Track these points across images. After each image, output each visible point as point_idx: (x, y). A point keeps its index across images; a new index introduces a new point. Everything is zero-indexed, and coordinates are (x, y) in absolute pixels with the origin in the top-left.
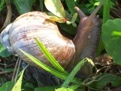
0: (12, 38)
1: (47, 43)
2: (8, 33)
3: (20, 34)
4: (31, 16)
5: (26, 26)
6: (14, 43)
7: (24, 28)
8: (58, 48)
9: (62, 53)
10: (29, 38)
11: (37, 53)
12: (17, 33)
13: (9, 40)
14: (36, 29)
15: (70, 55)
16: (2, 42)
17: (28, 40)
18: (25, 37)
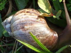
0: (13, 27)
1: (39, 34)
2: (10, 23)
3: (19, 26)
4: (27, 12)
5: (24, 20)
6: (15, 31)
7: (23, 21)
8: (47, 37)
9: (49, 41)
10: (26, 29)
11: (31, 40)
12: (17, 25)
13: (10, 28)
14: (31, 23)
15: (55, 42)
16: (4, 27)
17: (25, 30)
18: (23, 28)
